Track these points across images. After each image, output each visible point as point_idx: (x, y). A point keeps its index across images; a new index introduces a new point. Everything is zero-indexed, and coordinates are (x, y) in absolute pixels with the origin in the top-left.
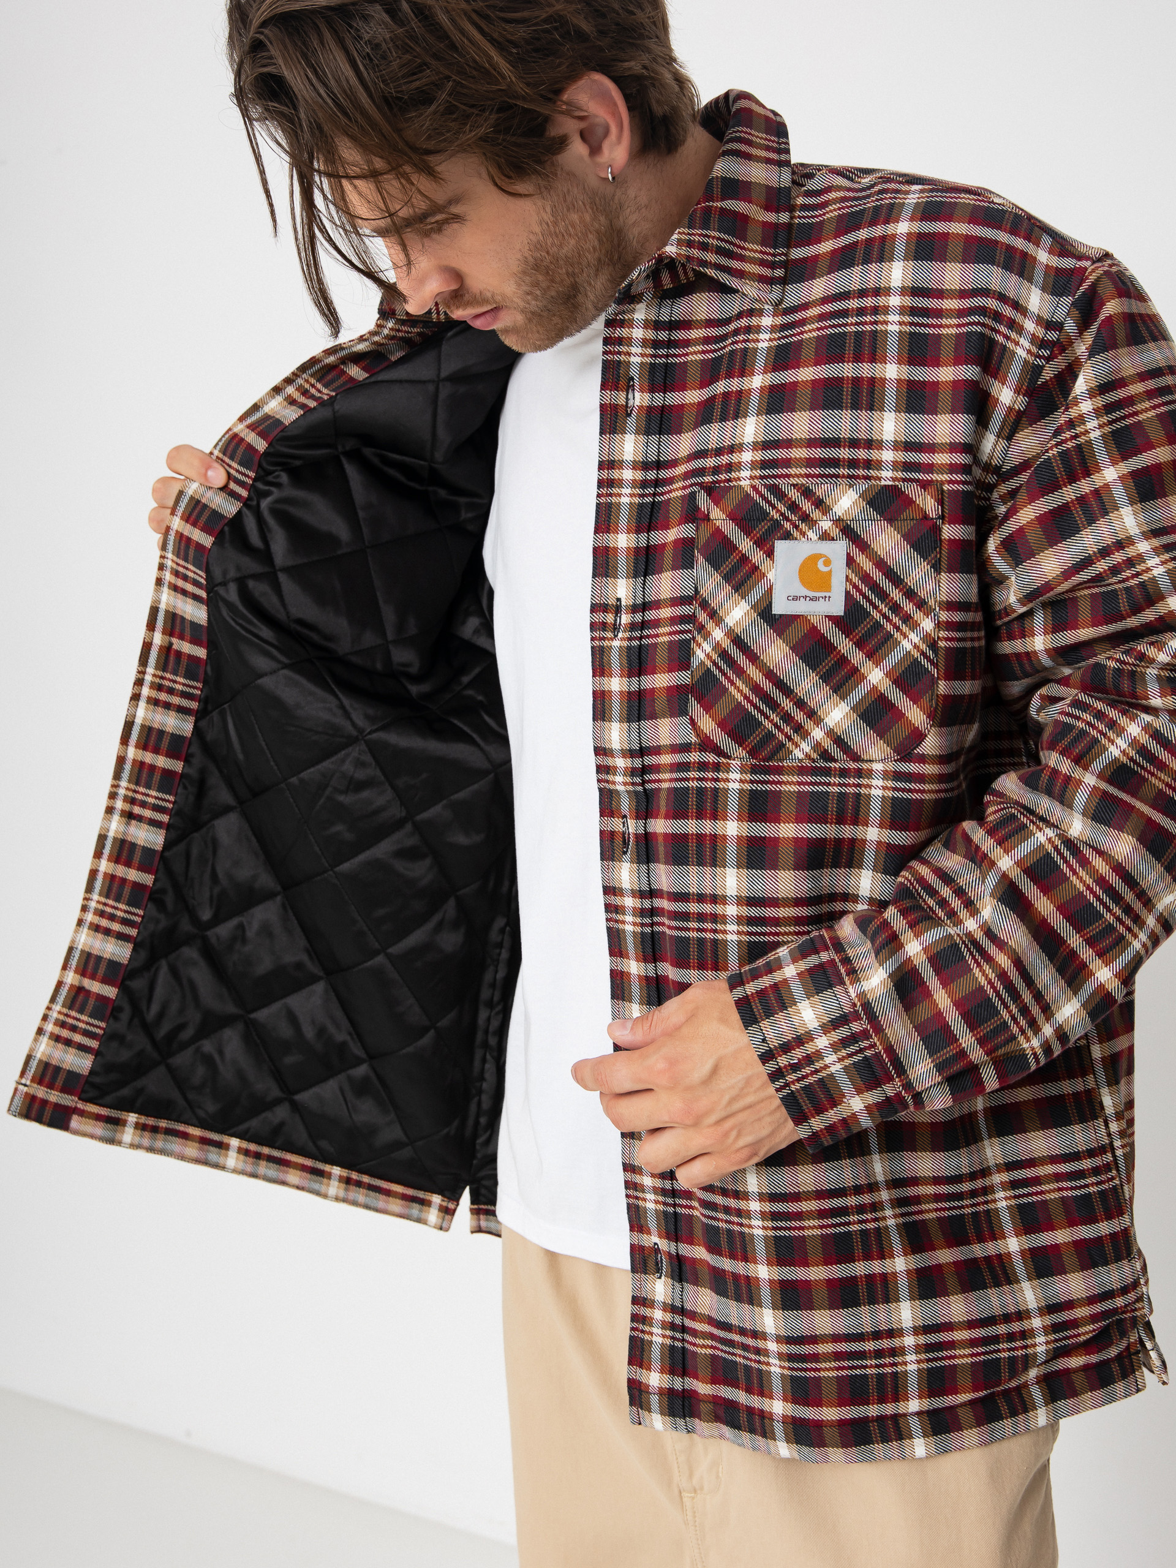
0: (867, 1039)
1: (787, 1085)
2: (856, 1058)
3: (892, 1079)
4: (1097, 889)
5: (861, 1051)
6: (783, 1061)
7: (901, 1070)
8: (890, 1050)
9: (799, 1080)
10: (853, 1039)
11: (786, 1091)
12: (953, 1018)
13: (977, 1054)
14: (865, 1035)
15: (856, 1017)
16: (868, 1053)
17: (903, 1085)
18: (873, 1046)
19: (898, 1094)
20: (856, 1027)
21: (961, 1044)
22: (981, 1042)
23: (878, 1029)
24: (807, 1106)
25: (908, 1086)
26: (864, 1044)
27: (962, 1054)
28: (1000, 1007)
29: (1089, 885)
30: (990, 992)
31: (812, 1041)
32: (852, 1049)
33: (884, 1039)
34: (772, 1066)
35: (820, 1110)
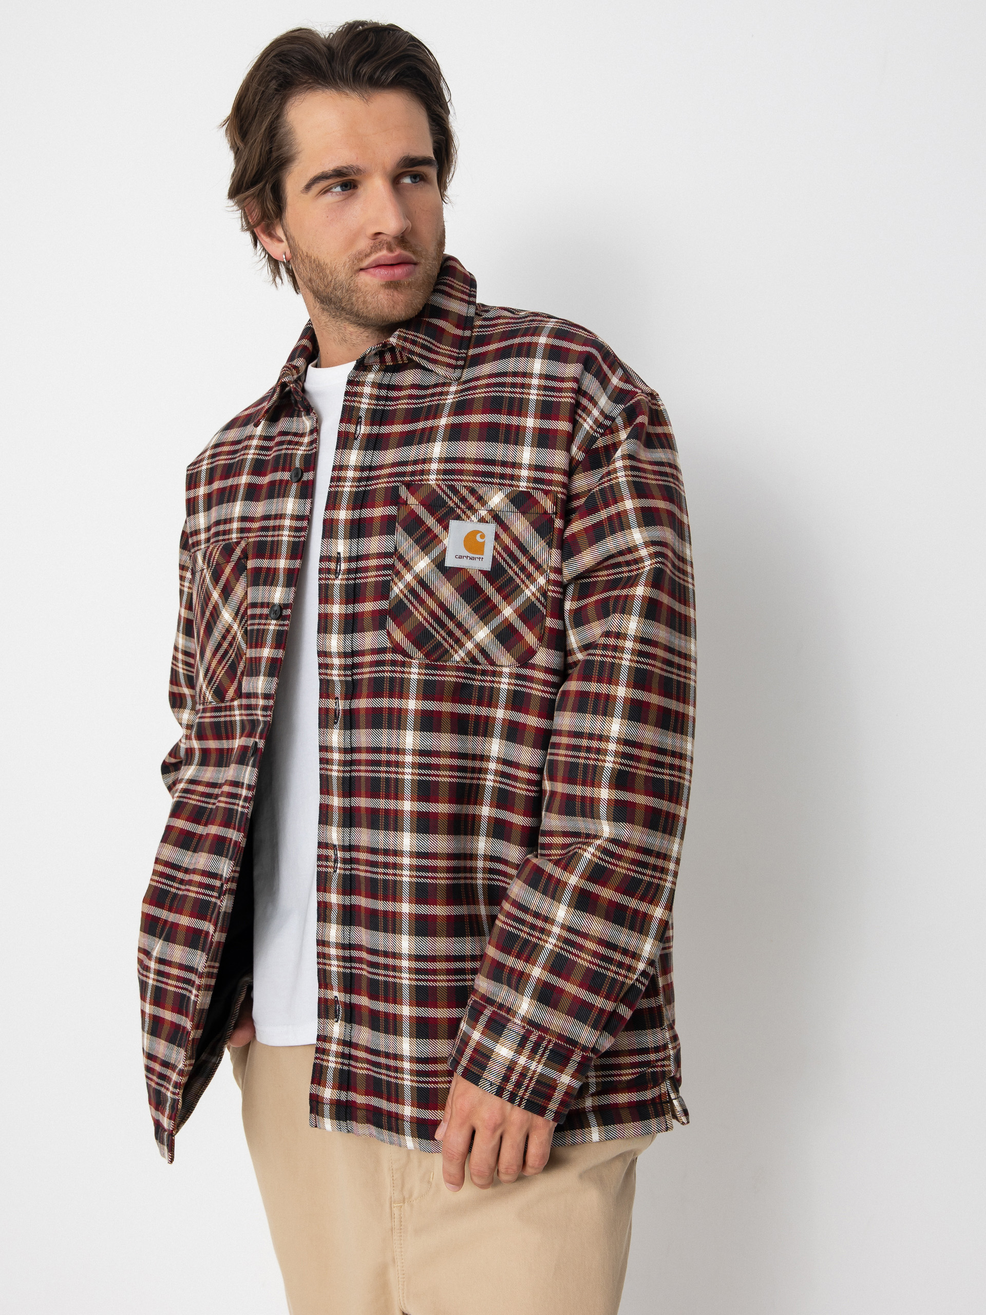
0: (544, 1040)
1: (522, 1098)
2: (546, 1055)
3: (574, 1051)
5: (546, 1048)
6: (510, 1087)
7: (574, 1043)
8: (560, 1037)
9: (526, 1090)
10: (537, 1046)
11: (524, 1102)
12: (584, 994)
13: (609, 1006)
14: (541, 1039)
15: (529, 1033)
16: (550, 1047)
17: (581, 1050)
18: (550, 1041)
19: (583, 1057)
20: (533, 1038)
21: (597, 1006)
22: (607, 997)
23: (545, 1030)
24: (540, 1101)
25: (584, 1049)
26: (545, 1043)
27: (602, 1011)
28: (604, 972)
30: (594, 968)
31: (517, 1064)
32: (540, 1051)
33: (553, 1033)
34: (506, 1095)
35: (549, 1098)
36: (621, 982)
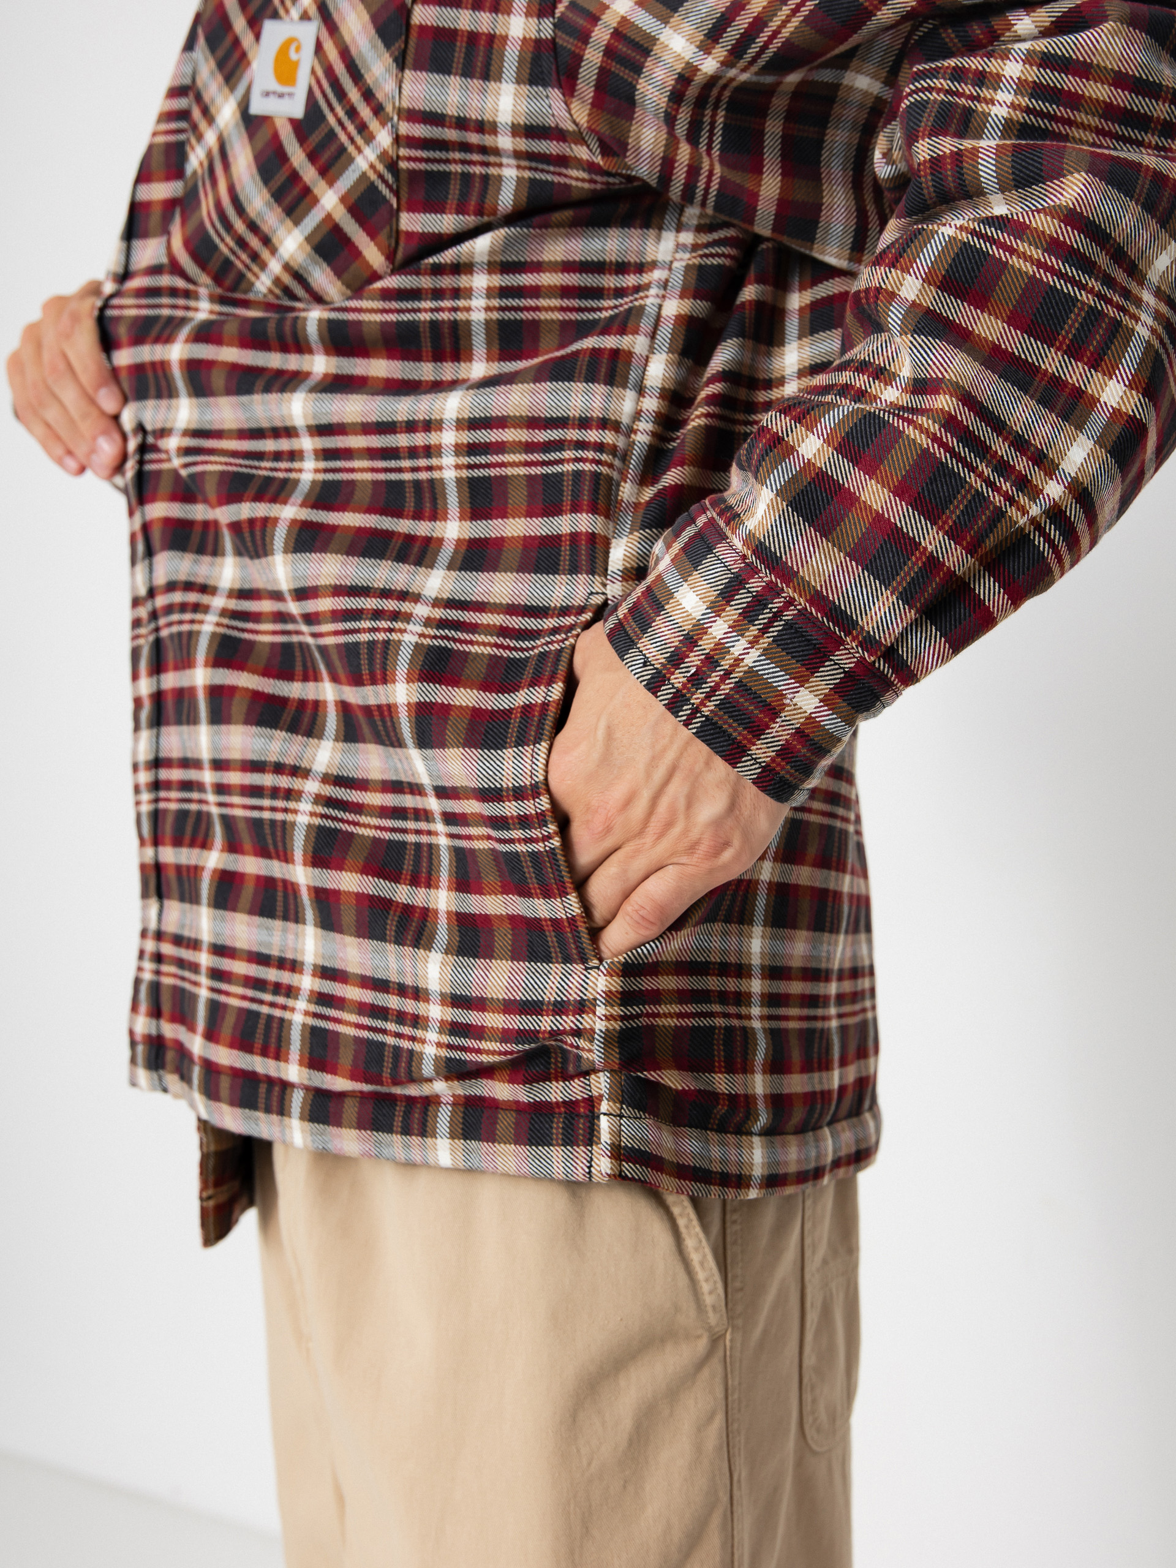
0: (778, 595)
1: (696, 711)
2: (774, 630)
3: (842, 642)
4: (1052, 261)
5: (777, 616)
6: (678, 679)
7: (847, 623)
8: (818, 599)
9: (708, 696)
10: (758, 604)
11: (698, 720)
12: (901, 514)
13: (955, 558)
14: (771, 590)
15: (753, 571)
16: (789, 615)
17: (860, 644)
18: (790, 602)
19: (861, 661)
20: (755, 585)
21: (925, 549)
22: (955, 534)
23: (788, 575)
24: (738, 732)
25: (868, 642)
26: (778, 603)
27: (933, 563)
28: (963, 472)
29: (1039, 261)
30: (940, 453)
31: (706, 633)
32: (764, 618)
33: (803, 587)
34: (666, 692)
35: (758, 730)
36: (995, 507)
